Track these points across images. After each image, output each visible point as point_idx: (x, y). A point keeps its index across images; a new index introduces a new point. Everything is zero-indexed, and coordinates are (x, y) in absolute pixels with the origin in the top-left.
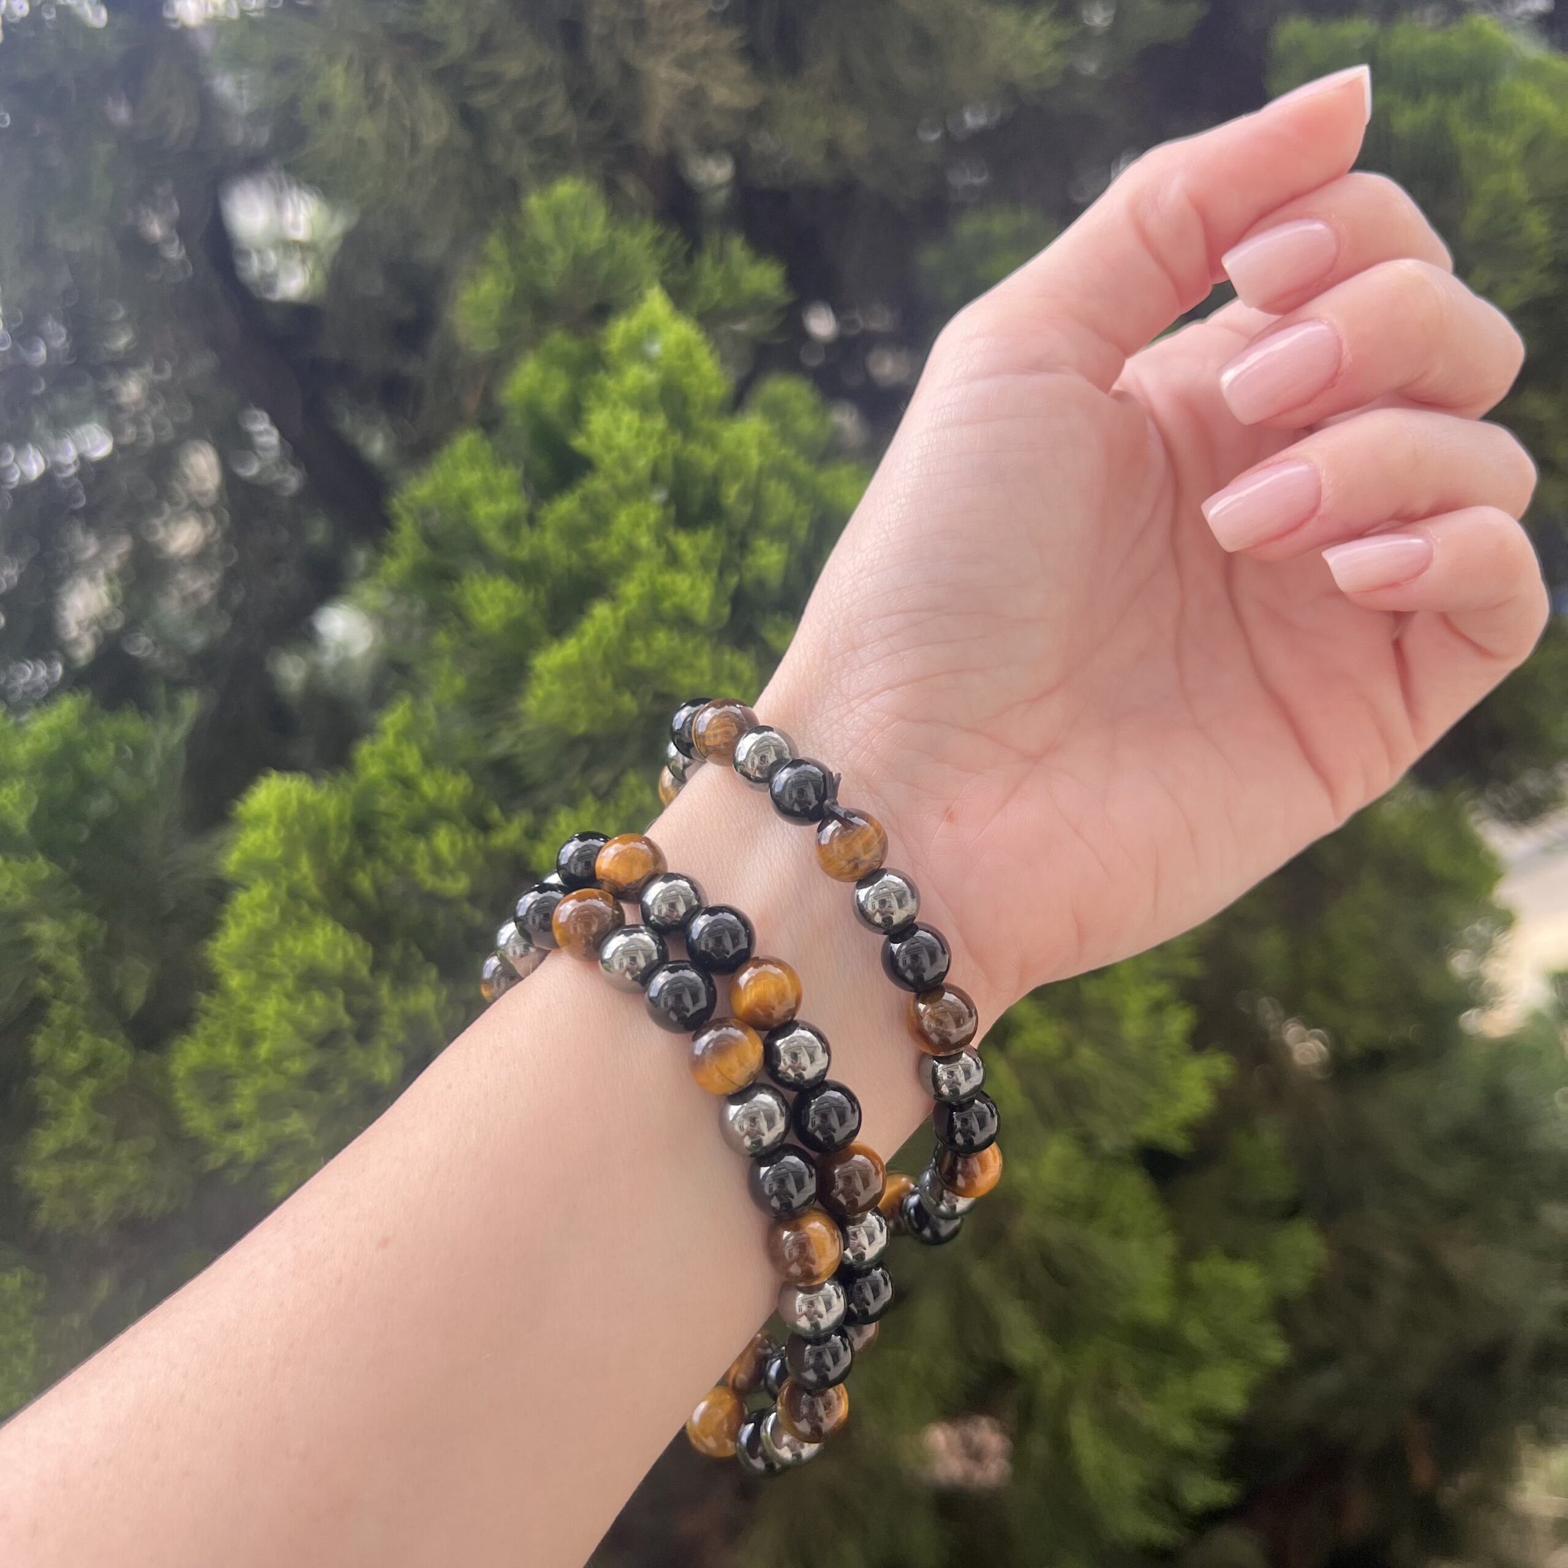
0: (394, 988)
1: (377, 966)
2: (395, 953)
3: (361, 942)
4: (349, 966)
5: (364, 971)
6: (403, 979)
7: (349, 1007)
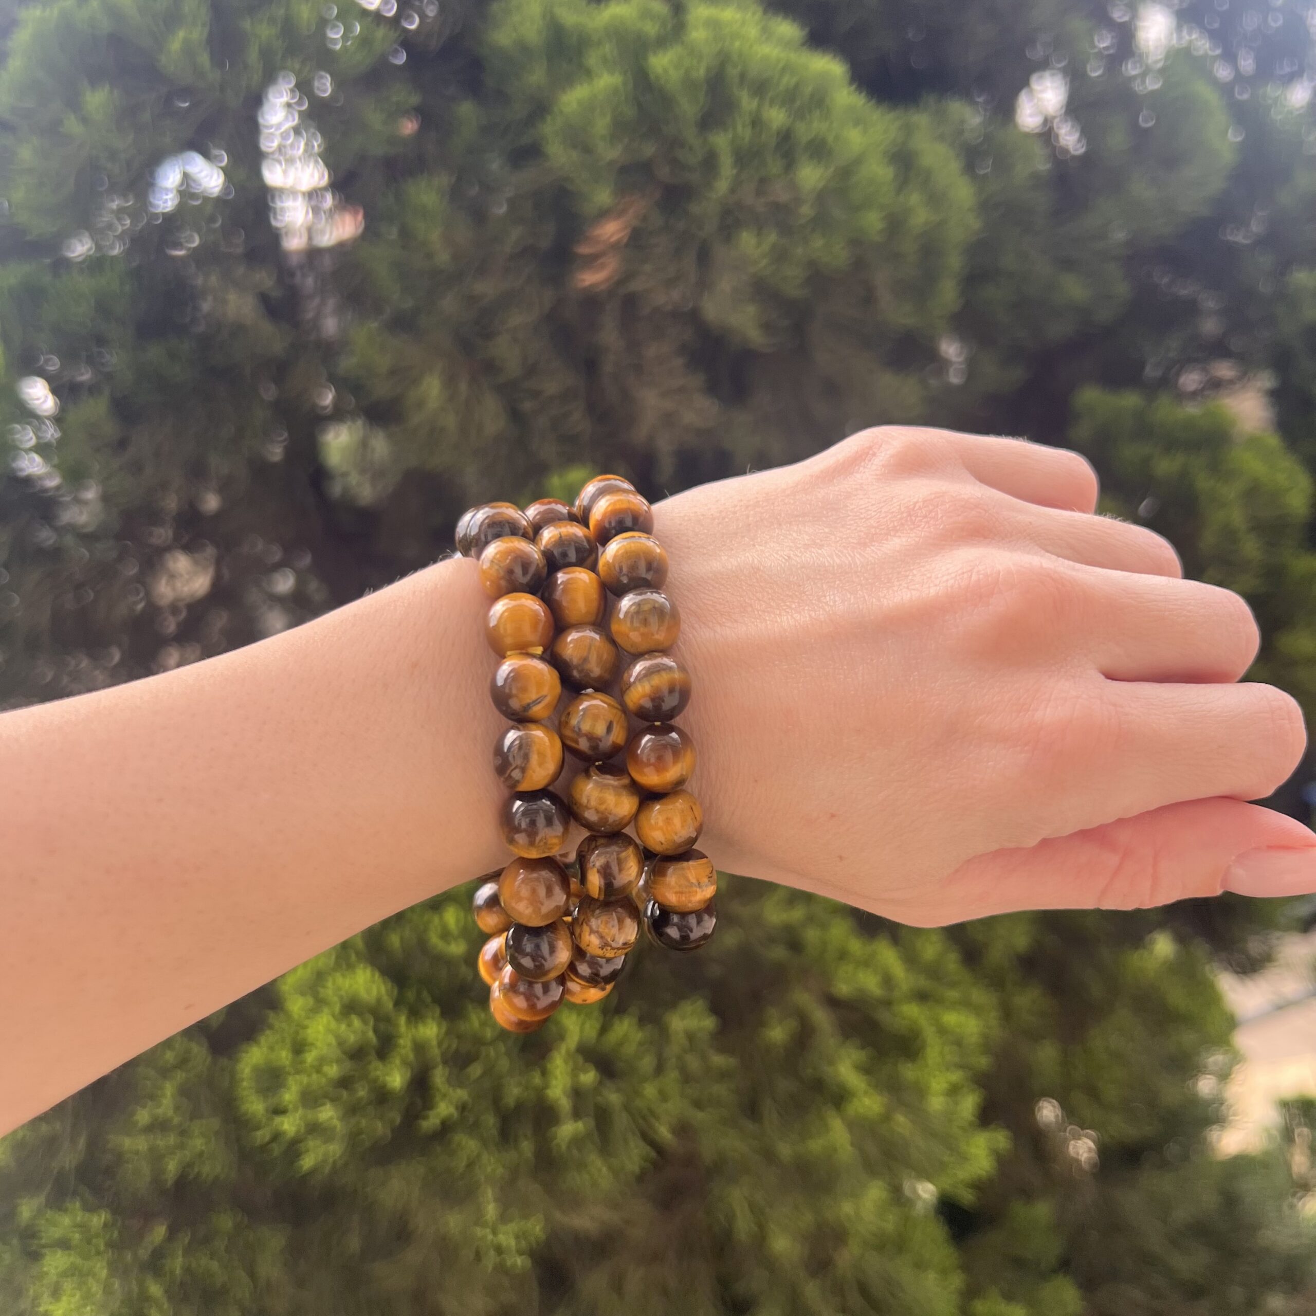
0: (409, 1021)
1: (397, 1003)
2: (411, 995)
3: (390, 985)
4: (379, 1001)
5: (389, 1005)
6: (415, 1015)
7: (376, 1031)
